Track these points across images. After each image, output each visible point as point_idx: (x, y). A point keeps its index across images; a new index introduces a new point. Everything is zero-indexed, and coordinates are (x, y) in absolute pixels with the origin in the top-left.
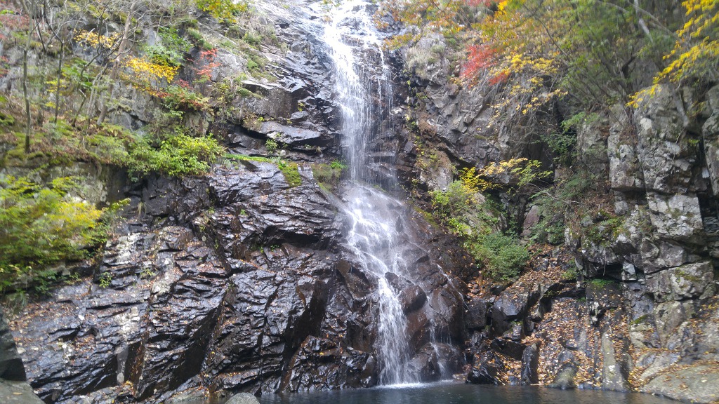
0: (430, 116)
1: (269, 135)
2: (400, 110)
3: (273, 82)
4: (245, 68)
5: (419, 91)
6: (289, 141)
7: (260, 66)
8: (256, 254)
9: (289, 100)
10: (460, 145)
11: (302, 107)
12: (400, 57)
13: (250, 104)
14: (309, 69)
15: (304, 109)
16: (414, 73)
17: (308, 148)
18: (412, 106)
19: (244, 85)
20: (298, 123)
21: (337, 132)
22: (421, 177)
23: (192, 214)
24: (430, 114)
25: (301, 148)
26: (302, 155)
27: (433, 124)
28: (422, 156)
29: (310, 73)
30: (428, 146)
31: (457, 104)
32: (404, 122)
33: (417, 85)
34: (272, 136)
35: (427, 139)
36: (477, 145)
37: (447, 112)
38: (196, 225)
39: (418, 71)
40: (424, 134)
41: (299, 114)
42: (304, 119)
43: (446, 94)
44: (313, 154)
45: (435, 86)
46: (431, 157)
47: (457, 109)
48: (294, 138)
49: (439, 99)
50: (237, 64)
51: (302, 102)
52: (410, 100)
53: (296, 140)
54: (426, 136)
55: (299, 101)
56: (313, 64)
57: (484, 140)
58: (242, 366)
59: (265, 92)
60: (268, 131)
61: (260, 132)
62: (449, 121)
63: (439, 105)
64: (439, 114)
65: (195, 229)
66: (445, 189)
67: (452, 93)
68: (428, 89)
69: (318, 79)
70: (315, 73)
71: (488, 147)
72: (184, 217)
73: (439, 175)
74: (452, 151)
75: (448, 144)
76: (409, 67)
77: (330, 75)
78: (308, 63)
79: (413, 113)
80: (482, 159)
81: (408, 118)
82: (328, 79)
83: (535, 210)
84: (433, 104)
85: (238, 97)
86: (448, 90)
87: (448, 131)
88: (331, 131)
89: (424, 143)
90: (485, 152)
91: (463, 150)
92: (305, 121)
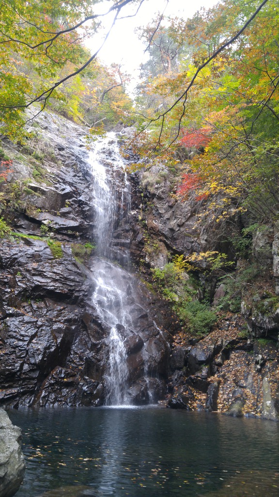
0: (155, 218)
1: (43, 221)
2: (135, 212)
3: (50, 186)
4: (31, 175)
5: (149, 201)
6: (57, 227)
7: (41, 175)
8: (25, 304)
9: (59, 199)
10: (174, 239)
11: (68, 205)
12: (137, 178)
13: (32, 200)
14: (76, 179)
15: (70, 206)
16: (146, 189)
17: (70, 232)
18: (144, 210)
19: (29, 186)
20: (64, 215)
21: (91, 223)
22: (146, 258)
24: (155, 216)
25: (65, 232)
26: (65, 237)
27: (156, 224)
28: (148, 244)
29: (76, 182)
30: (152, 238)
31: (173, 212)
32: (137, 220)
33: (147, 197)
34: (45, 222)
35: (152, 233)
36: (185, 240)
37: (167, 216)
39: (149, 188)
40: (150, 229)
41: (65, 210)
42: (69, 213)
43: (167, 204)
44: (73, 237)
45: (160, 198)
46: (154, 245)
47: (173, 215)
48: (61, 225)
49: (162, 207)
50: (26, 172)
51: (69, 201)
52: (142, 206)
53: (62, 226)
54: (152, 231)
55: (66, 201)
56: (79, 177)
57: (190, 237)
59: (43, 192)
60: (43, 219)
61: (37, 219)
62: (168, 223)
63: (161, 211)
64: (161, 217)
66: (162, 268)
67: (170, 204)
68: (155, 200)
69: (81, 187)
70: (79, 183)
71: (193, 242)
73: (159, 258)
74: (169, 243)
75: (166, 238)
76: (144, 184)
77: (89, 185)
78: (75, 176)
79: (144, 215)
80: (188, 250)
81: (140, 218)
82: (88, 187)
83: (222, 288)
84: (158, 210)
85: (24, 194)
86: (168, 202)
87: (167, 229)
88: (87, 222)
89: (150, 235)
90: (190, 245)
91: (176, 243)
92: (70, 214)
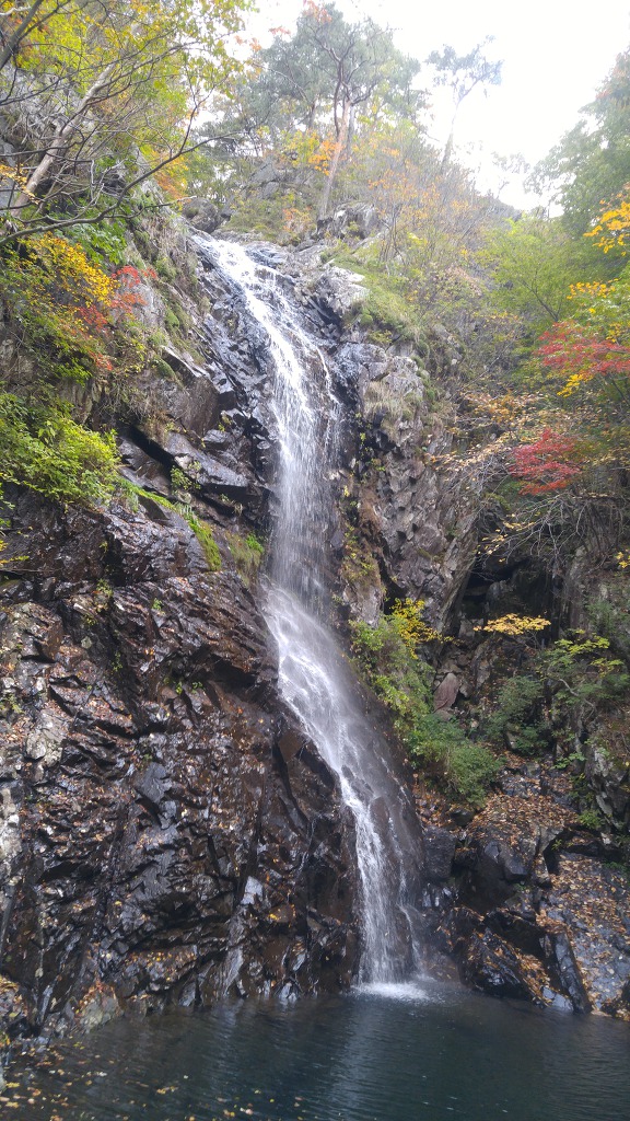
0: (378, 500)
1: (177, 458)
2: (338, 475)
3: (200, 364)
4: (161, 322)
5: (376, 456)
6: (202, 479)
7: (182, 327)
8: (169, 693)
9: (213, 404)
10: (398, 557)
11: (225, 425)
13: (165, 393)
14: (235, 357)
15: (228, 428)
16: (377, 425)
17: (225, 500)
18: (358, 477)
19: (164, 353)
20: (214, 450)
21: (267, 486)
22: (344, 594)
23: (68, 585)
24: (379, 497)
25: (214, 497)
26: (212, 511)
27: (378, 514)
28: (352, 560)
29: (235, 366)
30: (363, 547)
31: (413, 494)
32: (338, 497)
33: (375, 446)
34: (182, 461)
35: (363, 535)
36: (417, 564)
37: (400, 501)
38: (76, 612)
39: (385, 424)
40: (364, 526)
41: (216, 435)
42: (223, 446)
43: (407, 472)
44: (227, 512)
45: (399, 456)
46: (364, 565)
47: (411, 502)
48: (211, 477)
49: (398, 475)
50: (153, 309)
51: (228, 416)
52: (357, 466)
53: (213, 481)
54: (367, 531)
55: (223, 413)
56: (241, 353)
57: (428, 559)
59: (188, 378)
60: (178, 452)
61: (166, 449)
62: (398, 516)
63: (395, 487)
64: (390, 501)
65: (70, 619)
66: (371, 622)
67: (415, 475)
68: (389, 457)
69: (248, 381)
70: (242, 370)
71: (429, 572)
72: (53, 587)
73: (367, 597)
74: (387, 564)
75: (386, 551)
77: (264, 381)
78: (234, 348)
79: (356, 488)
80: (417, 588)
81: (346, 492)
82: (260, 387)
83: (451, 682)
84: (388, 483)
85: (148, 373)
86: (412, 468)
87: (394, 532)
88: (260, 481)
89: (357, 540)
90: (424, 578)
91: (399, 567)
92: (224, 450)
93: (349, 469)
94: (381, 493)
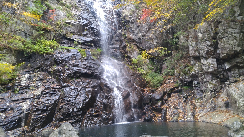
0: (130, 33)
1: (75, 40)
2: (121, 31)
3: (76, 21)
4: (66, 16)
5: (127, 25)
6: (82, 42)
7: (71, 16)
8: (71, 81)
9: (82, 27)
10: (141, 43)
11: (86, 30)
12: (120, 13)
13: (68, 29)
14: (89, 17)
16: (125, 18)
17: (89, 44)
18: (125, 30)
19: (66, 22)
20: (85, 35)
21: (99, 38)
22: (128, 54)
23: (48, 67)
25: (86, 44)
26: (86, 47)
27: (131, 36)
28: (128, 47)
30: (130, 43)
31: (139, 29)
33: (126, 23)
36: (146, 43)
37: (136, 32)
38: (50, 71)
39: (126, 18)
40: (129, 39)
41: (85, 33)
42: (87, 34)
44: (91, 46)
45: (132, 23)
46: (131, 47)
47: (139, 31)
48: (84, 40)
49: (133, 27)
50: (63, 15)
51: (86, 28)
52: (124, 28)
53: (84, 41)
54: (130, 40)
56: (90, 15)
57: (149, 41)
58: (67, 119)
59: (73, 25)
60: (75, 38)
61: (72, 39)
62: (137, 35)
63: (133, 29)
64: (134, 32)
65: (49, 72)
66: (136, 58)
67: (138, 25)
68: (130, 24)
69: (92, 20)
70: (90, 18)
71: (150, 44)
72: (45, 68)
73: (134, 53)
74: (138, 45)
75: (137, 43)
76: (123, 16)
78: (88, 15)
79: (125, 32)
80: (148, 48)
81: (123, 34)
82: (95, 20)
84: (131, 29)
85: (64, 27)
86: (137, 24)
87: (137, 38)
88: (97, 38)
91: (142, 45)
93: (122, 29)
94: (131, 31)
